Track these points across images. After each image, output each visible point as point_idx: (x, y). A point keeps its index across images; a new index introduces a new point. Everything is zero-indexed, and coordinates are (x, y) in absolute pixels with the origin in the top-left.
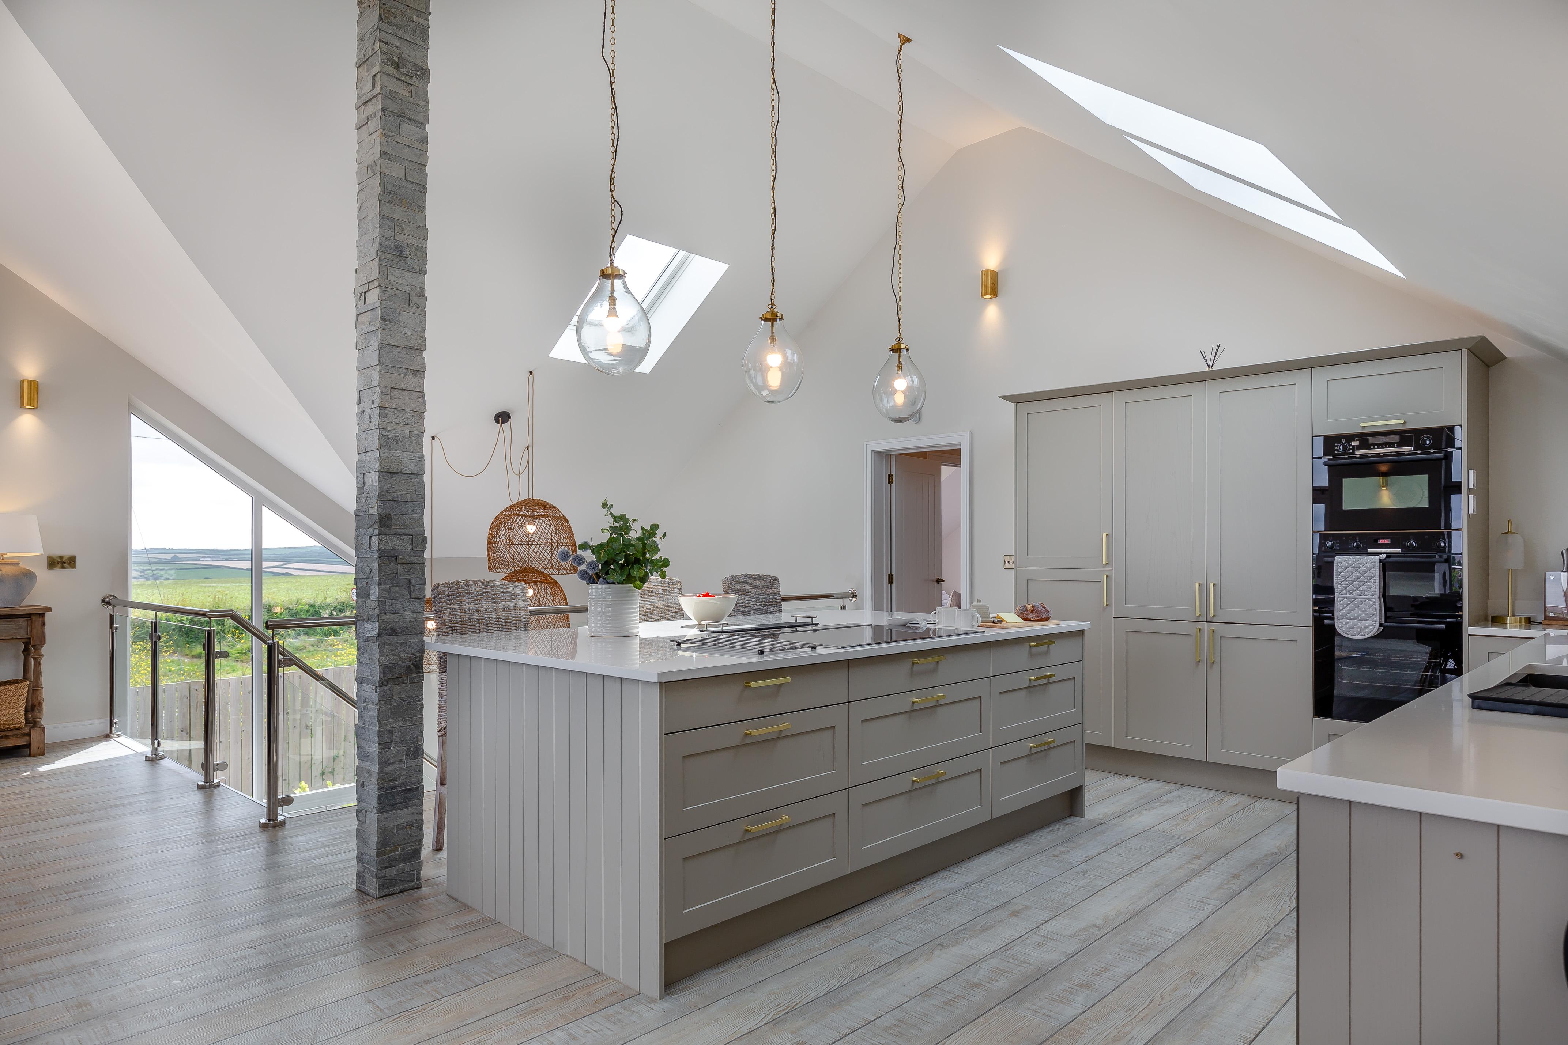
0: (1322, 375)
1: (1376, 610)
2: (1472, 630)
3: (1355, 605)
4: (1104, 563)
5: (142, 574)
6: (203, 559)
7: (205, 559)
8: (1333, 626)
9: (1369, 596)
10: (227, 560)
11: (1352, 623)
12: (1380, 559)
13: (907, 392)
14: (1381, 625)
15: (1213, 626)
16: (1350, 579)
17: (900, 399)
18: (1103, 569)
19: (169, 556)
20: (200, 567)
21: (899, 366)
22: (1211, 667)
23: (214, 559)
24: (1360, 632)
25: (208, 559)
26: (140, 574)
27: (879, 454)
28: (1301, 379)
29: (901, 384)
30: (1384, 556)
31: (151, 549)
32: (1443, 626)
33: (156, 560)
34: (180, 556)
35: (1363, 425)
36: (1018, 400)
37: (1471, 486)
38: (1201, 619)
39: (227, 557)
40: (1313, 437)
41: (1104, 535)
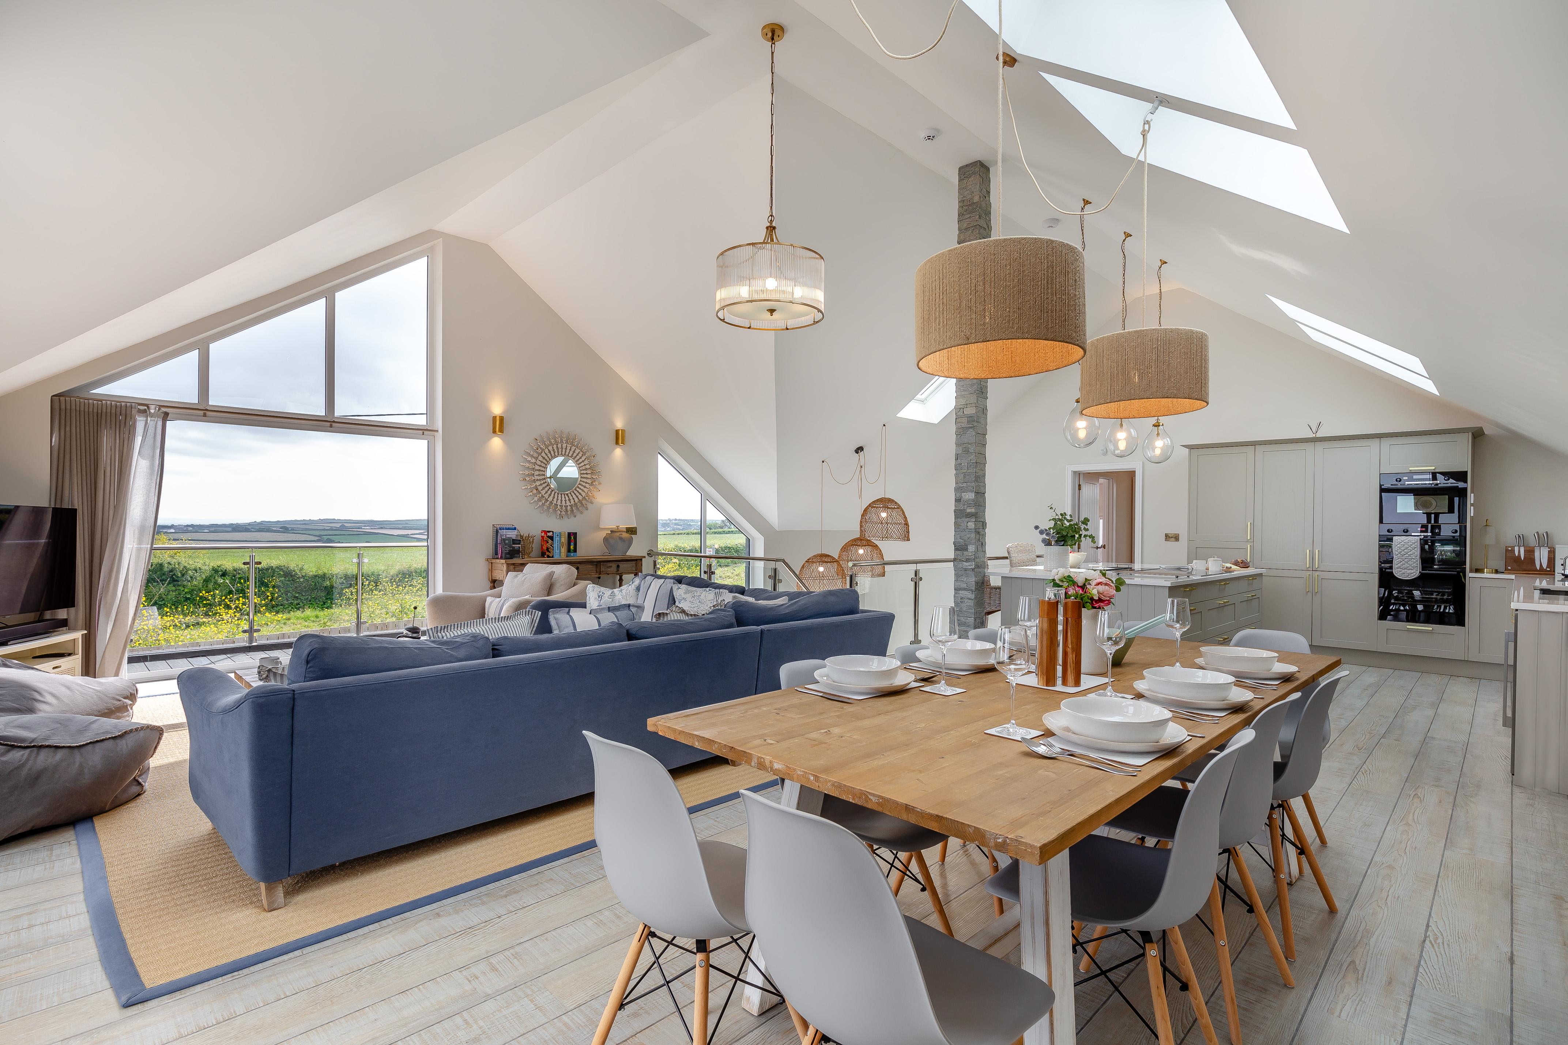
0: (1386, 443)
1: (1417, 565)
2: (1471, 575)
3: (1405, 562)
4: (1249, 539)
5: (320, 538)
6: (364, 528)
7: (366, 528)
8: (1392, 572)
9: (1414, 558)
10: (382, 528)
11: (1403, 571)
12: (1420, 539)
13: (1162, 449)
14: (1420, 572)
15: (1317, 573)
16: (1403, 548)
17: (1158, 452)
18: (1248, 541)
19: (338, 525)
20: (362, 533)
21: (1158, 434)
22: (1315, 595)
23: (372, 528)
24: (1408, 576)
25: (368, 528)
26: (318, 538)
27: (1075, 472)
28: (1374, 444)
29: (1159, 443)
30: (1423, 537)
31: (324, 519)
32: (1456, 573)
33: (329, 528)
34: (346, 525)
35: (1410, 469)
36: (1191, 447)
37: (1472, 502)
38: (1309, 569)
39: (382, 526)
40: (1380, 474)
41: (1249, 523)
